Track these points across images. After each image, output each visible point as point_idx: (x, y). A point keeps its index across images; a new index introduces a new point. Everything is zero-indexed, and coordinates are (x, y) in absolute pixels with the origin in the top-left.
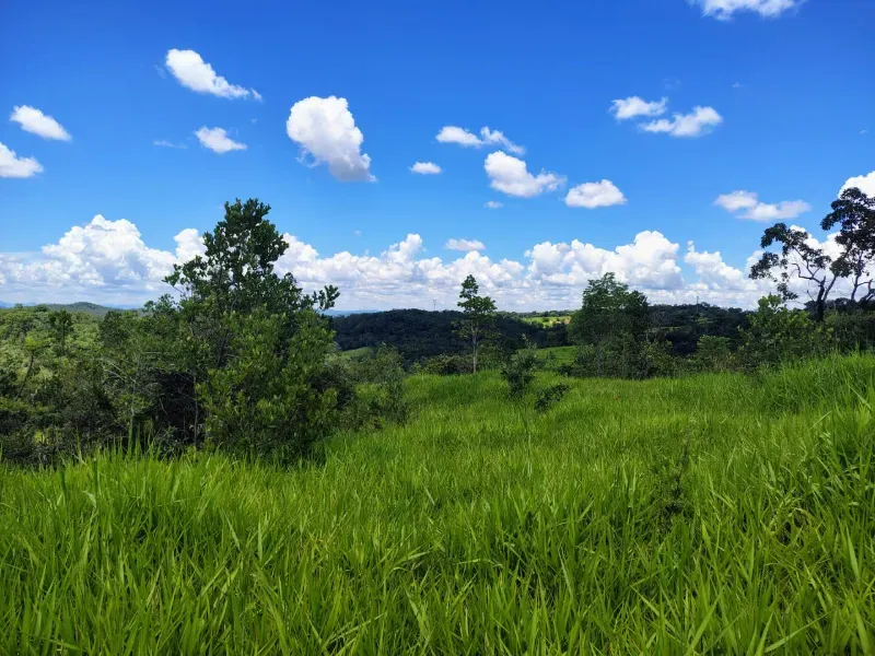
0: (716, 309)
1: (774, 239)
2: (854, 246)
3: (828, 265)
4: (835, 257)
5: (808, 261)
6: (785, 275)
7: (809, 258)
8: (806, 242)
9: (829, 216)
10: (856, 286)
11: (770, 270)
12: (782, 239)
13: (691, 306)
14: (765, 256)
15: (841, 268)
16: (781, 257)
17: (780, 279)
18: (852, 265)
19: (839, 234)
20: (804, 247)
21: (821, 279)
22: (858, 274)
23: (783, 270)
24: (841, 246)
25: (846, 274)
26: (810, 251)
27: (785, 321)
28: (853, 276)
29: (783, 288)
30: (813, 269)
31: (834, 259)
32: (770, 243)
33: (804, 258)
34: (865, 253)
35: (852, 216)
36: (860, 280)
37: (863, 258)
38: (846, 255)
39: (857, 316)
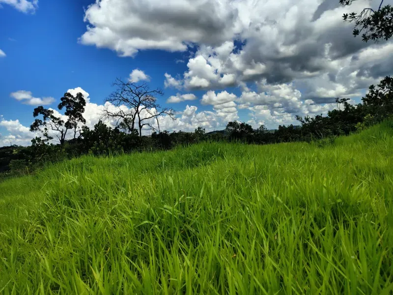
0: (21, 147)
1: (39, 113)
2: (72, 116)
3: (64, 124)
4: (66, 121)
5: (55, 123)
6: (46, 129)
7: (55, 121)
8: (53, 115)
9: (60, 104)
10: (75, 132)
11: (39, 127)
12: (43, 113)
13: (8, 147)
14: (36, 120)
15: (68, 125)
16: (43, 122)
17: (44, 131)
18: (73, 124)
19: (66, 111)
20: (52, 117)
21: (61, 130)
22: (75, 128)
23: (45, 127)
24: (67, 116)
25: (71, 128)
26: (55, 118)
27: (45, 148)
28: (74, 128)
29: (46, 135)
30: (58, 126)
31: (65, 122)
32: (37, 115)
33: (53, 121)
34: (77, 119)
35: (69, 104)
36: (77, 130)
37: (76, 121)
38: (69, 120)
39: (76, 144)
